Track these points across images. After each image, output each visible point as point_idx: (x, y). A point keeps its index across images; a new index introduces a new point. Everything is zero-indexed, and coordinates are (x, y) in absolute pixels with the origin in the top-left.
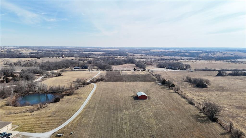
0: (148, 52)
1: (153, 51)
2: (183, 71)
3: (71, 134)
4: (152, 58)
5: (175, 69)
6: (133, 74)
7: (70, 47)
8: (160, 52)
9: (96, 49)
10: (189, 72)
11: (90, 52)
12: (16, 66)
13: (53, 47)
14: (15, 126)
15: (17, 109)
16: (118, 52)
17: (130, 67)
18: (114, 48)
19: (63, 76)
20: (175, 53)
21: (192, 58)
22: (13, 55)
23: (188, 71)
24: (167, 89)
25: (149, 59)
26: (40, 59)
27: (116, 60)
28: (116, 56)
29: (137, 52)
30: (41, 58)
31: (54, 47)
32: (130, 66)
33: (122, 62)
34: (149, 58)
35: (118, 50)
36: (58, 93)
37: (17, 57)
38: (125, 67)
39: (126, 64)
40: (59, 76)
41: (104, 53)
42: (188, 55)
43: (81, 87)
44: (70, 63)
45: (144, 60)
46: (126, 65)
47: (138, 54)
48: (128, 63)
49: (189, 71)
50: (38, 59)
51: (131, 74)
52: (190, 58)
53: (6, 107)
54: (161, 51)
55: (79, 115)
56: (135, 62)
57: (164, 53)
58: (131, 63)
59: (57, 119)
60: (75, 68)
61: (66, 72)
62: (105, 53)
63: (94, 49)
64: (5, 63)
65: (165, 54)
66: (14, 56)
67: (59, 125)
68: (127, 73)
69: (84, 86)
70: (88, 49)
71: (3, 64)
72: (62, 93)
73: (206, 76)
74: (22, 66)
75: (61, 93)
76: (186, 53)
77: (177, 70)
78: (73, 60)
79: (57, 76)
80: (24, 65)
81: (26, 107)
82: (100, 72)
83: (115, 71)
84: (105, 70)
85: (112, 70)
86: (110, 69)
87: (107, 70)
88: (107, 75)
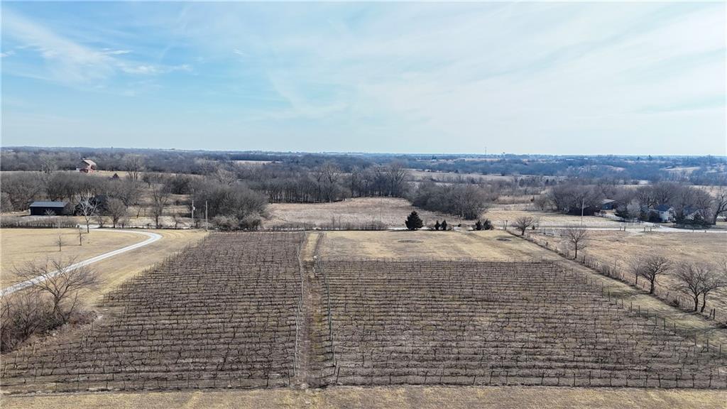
6: (412, 256)
17: (378, 209)
32: (381, 205)
33: (341, 188)
38: (353, 210)
39: (359, 200)
46: (358, 202)
48: (373, 196)
51: (389, 255)
56: (407, 190)
58: (386, 195)
60: (34, 211)
82: (155, 237)
83: (276, 228)
84: (206, 224)
85: (256, 223)
86: (240, 218)
87: (224, 219)
88: (171, 263)
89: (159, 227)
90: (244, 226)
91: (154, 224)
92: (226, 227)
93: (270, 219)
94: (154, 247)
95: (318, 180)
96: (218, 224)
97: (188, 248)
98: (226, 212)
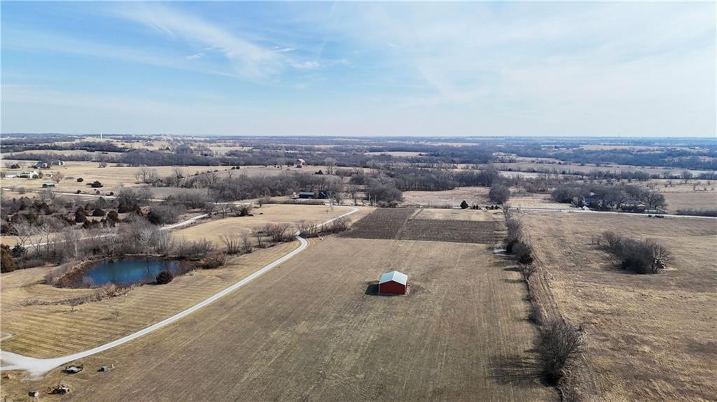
0: (570, 151)
1: (586, 148)
2: (627, 216)
3: (103, 370)
4: (568, 172)
5: (604, 208)
7: (344, 138)
8: (611, 151)
9: (413, 143)
10: (649, 219)
11: (383, 153)
12: (168, 186)
13: (299, 137)
14: (6, 336)
15: (58, 293)
16: (465, 153)
18: (471, 139)
19: (252, 215)
20: (661, 156)
21: (711, 172)
22: (181, 159)
23: (644, 217)
24: (507, 270)
25: (555, 173)
26: (238, 168)
27: (433, 176)
28: (454, 162)
29: (529, 151)
30: (241, 167)
31: (303, 137)
32: (472, 193)
33: (450, 182)
34: (558, 171)
35: (477, 144)
36: (191, 260)
37: (192, 162)
39: (464, 188)
40: (243, 216)
41: (422, 153)
42: (709, 162)
43: (263, 247)
44: (295, 182)
45: (534, 176)
46: (462, 192)
47: (530, 159)
49: (650, 216)
50: (234, 168)
52: (705, 172)
53: (39, 285)
54: (613, 148)
55: (174, 324)
57: (624, 155)
58: (484, 185)
59: (113, 327)
60: (301, 197)
61: (269, 207)
62: (426, 155)
63: (407, 142)
64: (147, 177)
65: (624, 160)
66: (184, 160)
67: (101, 343)
68: (432, 213)
69: (273, 246)
70: (391, 142)
71: (140, 180)
72: (198, 260)
73: (702, 235)
74: (182, 186)
75: (196, 260)
76: (701, 157)
77: (608, 210)
78: (320, 173)
79: (238, 215)
80: (189, 185)
81: (80, 292)
82: (356, 209)
83: (404, 207)
84: (375, 204)
85: (396, 204)
86: (389, 202)
87: (382, 202)
88: (365, 218)
89: (356, 205)
90: (391, 206)
91: (354, 203)
92: (383, 206)
93: (402, 201)
94: (357, 213)
95: (438, 177)
96: (380, 204)
97: (370, 214)
98: (383, 199)
